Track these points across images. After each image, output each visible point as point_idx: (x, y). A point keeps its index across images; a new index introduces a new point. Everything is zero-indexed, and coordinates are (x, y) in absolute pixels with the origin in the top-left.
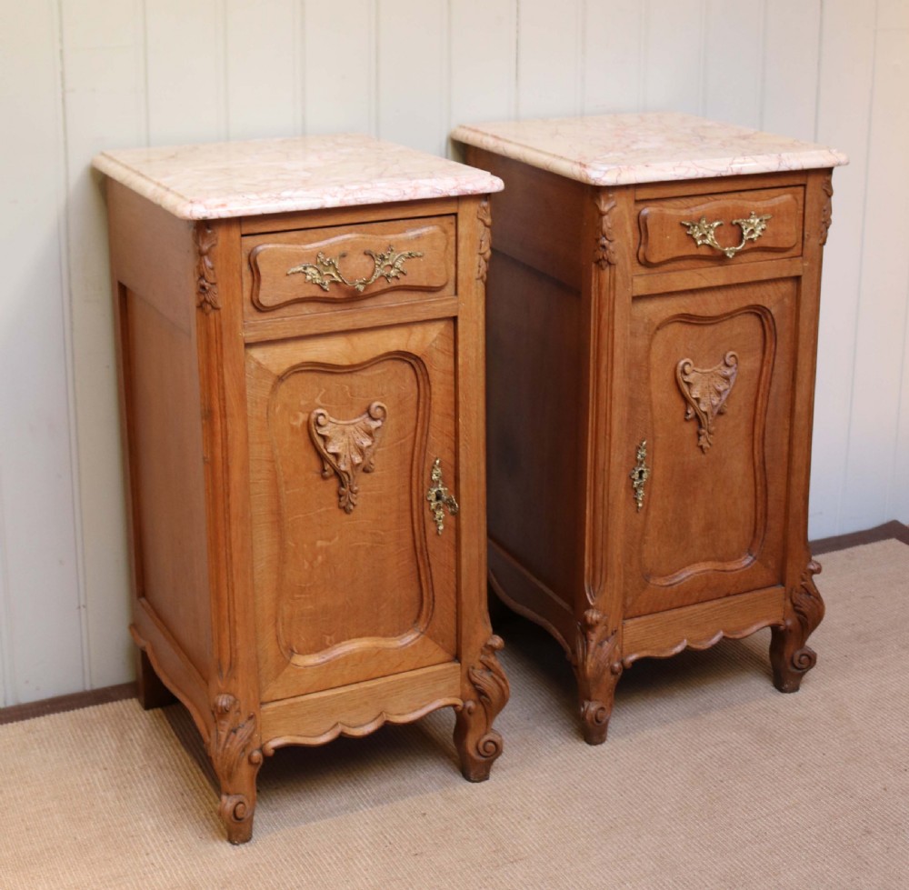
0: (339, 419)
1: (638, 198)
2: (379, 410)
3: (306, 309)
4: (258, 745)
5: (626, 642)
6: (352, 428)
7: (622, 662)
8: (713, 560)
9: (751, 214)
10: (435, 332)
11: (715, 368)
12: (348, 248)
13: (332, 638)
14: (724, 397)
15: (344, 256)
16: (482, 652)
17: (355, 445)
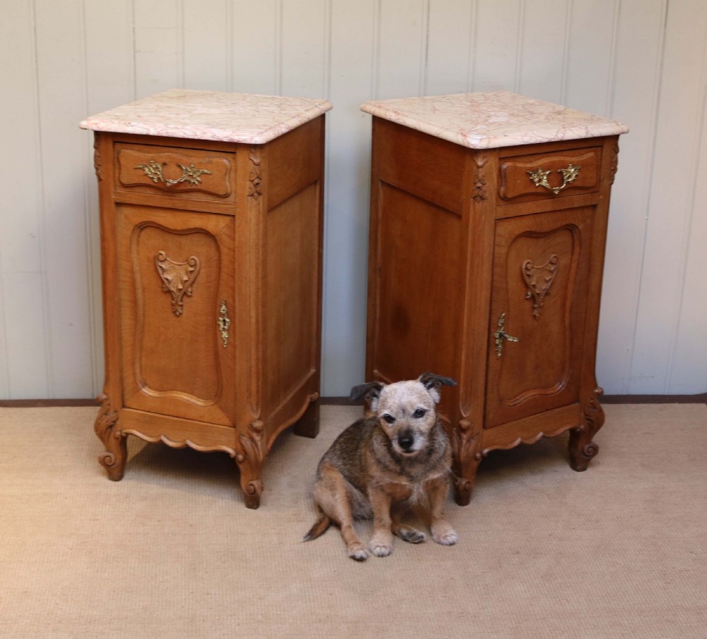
0: (173, 260)
2: (193, 261)
3: (149, 192)
4: (119, 429)
6: (179, 267)
12: (167, 161)
13: (168, 386)
15: (164, 164)
16: (249, 429)
17: (180, 278)
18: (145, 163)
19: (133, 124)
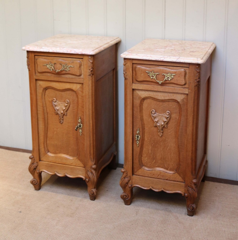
0: (59, 101)
1: (133, 63)
2: (67, 102)
4: (38, 169)
5: (133, 181)
6: (62, 104)
7: (132, 185)
8: (165, 168)
9: (168, 73)
10: (79, 86)
11: (163, 114)
12: (56, 62)
13: (58, 152)
14: (165, 123)
15: (55, 64)
16: (91, 168)
17: (62, 108)
18: (47, 63)
19: (43, 48)
